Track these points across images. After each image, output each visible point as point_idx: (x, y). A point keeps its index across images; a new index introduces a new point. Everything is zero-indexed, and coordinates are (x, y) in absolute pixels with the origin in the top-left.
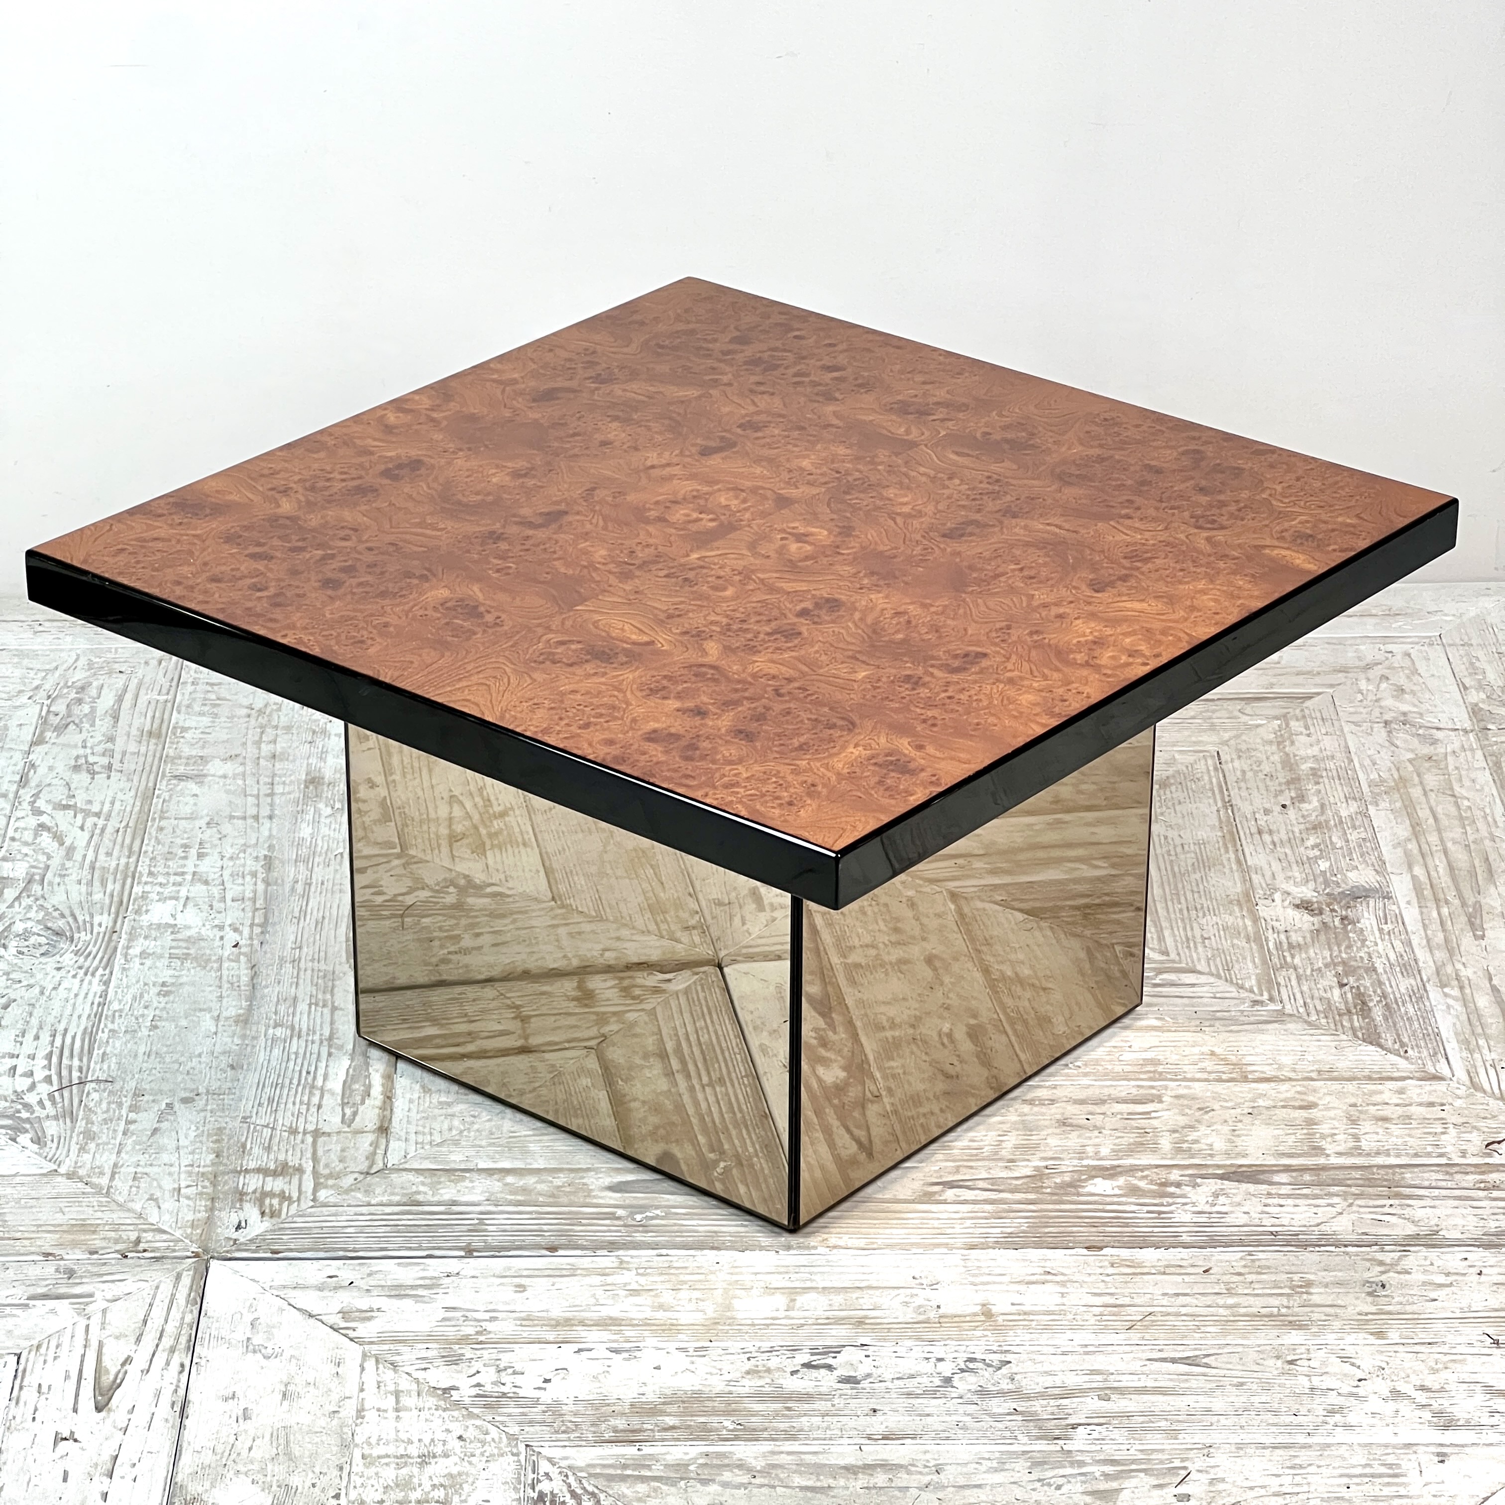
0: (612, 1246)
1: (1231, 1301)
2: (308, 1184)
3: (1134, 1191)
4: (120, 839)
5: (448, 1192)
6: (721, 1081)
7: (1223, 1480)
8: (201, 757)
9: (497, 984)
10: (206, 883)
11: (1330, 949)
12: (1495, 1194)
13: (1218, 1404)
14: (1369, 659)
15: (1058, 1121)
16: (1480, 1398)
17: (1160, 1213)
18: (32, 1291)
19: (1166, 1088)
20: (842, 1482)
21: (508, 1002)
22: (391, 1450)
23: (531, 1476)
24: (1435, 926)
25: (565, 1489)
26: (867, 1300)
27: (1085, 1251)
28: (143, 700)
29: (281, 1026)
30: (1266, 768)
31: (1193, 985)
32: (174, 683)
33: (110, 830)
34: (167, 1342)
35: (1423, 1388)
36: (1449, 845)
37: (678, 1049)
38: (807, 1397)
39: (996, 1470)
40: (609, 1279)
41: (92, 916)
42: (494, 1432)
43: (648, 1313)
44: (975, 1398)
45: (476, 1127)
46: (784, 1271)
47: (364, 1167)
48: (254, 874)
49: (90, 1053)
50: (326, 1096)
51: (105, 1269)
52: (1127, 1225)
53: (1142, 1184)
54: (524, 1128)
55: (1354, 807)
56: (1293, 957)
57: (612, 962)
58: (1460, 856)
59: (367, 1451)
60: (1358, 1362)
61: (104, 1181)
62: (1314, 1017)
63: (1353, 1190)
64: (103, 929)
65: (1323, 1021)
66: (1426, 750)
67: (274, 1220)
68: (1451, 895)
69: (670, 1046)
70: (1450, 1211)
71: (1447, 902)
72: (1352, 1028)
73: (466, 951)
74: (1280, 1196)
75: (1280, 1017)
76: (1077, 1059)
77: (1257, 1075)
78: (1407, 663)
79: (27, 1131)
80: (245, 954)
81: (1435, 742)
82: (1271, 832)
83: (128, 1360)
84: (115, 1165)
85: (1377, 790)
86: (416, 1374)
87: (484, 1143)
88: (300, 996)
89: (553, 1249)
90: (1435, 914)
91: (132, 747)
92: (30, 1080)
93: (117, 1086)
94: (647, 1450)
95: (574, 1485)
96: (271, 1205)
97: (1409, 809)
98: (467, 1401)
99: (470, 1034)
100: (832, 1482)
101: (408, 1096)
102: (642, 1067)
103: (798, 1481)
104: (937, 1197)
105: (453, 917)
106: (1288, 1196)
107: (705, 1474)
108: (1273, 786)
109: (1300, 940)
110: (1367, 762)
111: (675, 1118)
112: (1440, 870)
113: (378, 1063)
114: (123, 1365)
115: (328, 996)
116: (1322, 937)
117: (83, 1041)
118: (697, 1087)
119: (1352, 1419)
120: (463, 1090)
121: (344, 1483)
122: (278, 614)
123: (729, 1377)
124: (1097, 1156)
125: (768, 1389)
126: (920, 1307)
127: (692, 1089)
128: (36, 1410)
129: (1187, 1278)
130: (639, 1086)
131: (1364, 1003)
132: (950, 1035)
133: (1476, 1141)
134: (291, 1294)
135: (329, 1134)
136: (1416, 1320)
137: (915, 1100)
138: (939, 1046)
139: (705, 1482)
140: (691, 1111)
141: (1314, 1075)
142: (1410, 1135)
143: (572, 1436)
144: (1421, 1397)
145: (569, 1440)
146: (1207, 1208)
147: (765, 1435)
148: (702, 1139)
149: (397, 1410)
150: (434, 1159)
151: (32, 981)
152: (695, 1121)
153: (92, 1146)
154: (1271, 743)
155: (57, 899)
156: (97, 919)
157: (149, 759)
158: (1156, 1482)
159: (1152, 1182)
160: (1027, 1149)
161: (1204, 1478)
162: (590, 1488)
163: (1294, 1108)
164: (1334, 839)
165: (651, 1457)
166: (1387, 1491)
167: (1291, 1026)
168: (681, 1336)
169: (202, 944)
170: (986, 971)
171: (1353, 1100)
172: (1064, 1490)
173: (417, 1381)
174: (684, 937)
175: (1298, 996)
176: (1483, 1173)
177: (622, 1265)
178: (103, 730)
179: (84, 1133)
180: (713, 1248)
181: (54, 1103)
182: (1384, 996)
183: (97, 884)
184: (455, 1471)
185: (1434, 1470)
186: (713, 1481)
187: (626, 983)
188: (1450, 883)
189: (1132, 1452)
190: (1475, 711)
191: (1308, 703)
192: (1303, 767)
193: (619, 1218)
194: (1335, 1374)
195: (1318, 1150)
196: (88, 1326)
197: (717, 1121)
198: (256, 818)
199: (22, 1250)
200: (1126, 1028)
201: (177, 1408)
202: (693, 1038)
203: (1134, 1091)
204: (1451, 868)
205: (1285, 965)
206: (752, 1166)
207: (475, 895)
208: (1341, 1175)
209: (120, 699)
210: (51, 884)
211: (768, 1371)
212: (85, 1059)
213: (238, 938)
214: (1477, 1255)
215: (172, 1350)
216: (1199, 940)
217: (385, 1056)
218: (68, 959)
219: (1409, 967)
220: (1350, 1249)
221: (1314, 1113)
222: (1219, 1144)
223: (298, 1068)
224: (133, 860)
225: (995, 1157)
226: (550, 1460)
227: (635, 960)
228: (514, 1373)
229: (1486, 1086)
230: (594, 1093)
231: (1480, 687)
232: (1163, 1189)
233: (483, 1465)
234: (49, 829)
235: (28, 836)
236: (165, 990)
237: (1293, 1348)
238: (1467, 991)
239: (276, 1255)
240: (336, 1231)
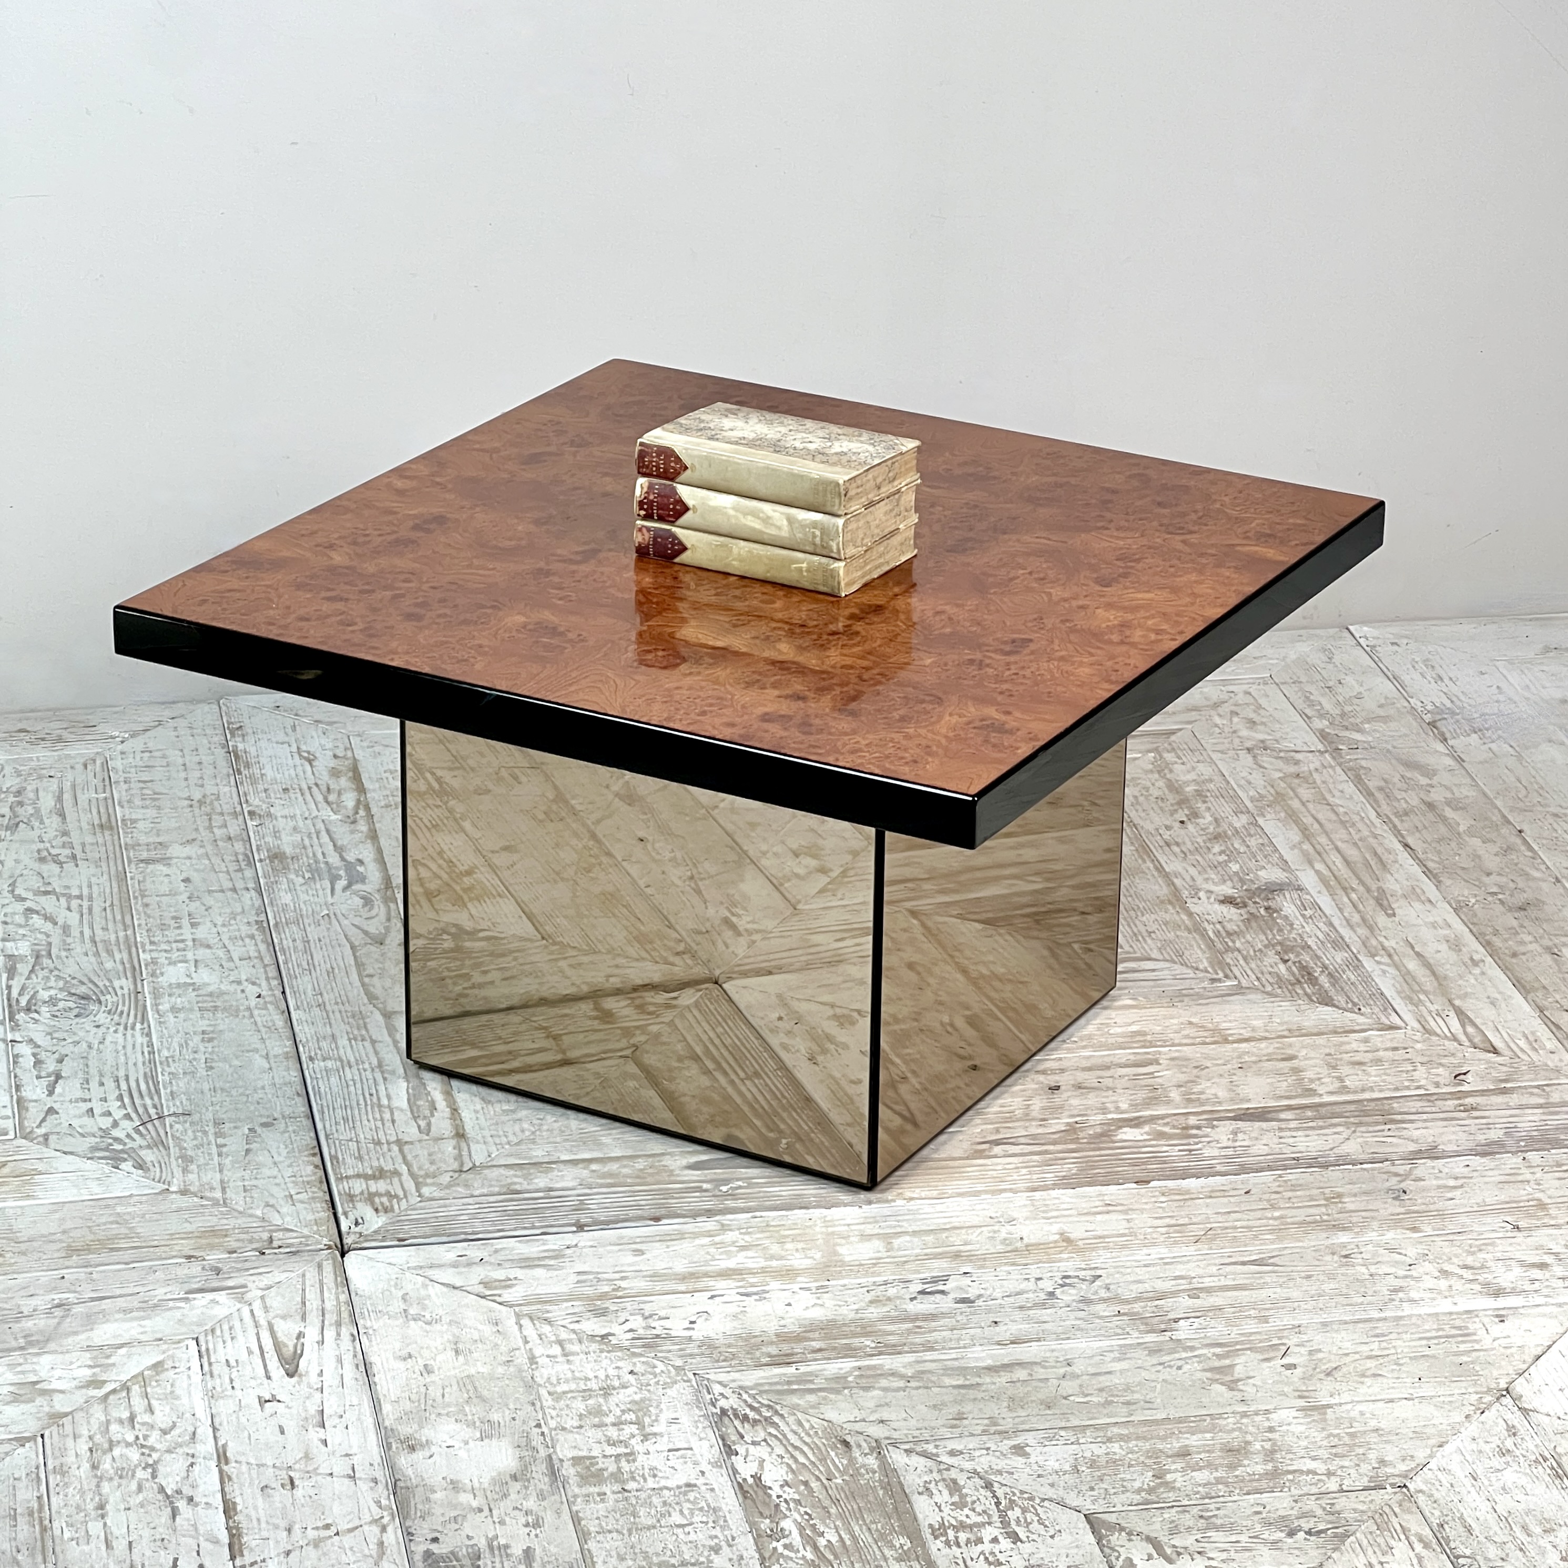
0: (709, 1213)
1: (1277, 1214)
2: (410, 1185)
3: (1161, 1135)
4: (110, 916)
5: (541, 1181)
6: (757, 1074)
7: (1320, 1351)
8: (160, 844)
9: (519, 1011)
10: (208, 947)
11: (1265, 934)
12: (1476, 1114)
13: (1295, 1294)
14: (1215, 698)
15: (1073, 1086)
16: (1517, 1271)
17: (1190, 1151)
18: (187, 1287)
19: (1160, 1053)
20: (988, 1380)
21: (535, 1025)
22: (573, 1386)
23: (708, 1397)
24: (1349, 909)
25: (742, 1404)
26: (956, 1239)
27: (1134, 1185)
28: (83, 798)
29: (330, 1059)
30: (1156, 793)
31: (1153, 970)
32: (107, 782)
33: (97, 910)
34: (330, 1318)
35: (1466, 1267)
36: (1339, 844)
37: (707, 1051)
38: (933, 1317)
39: (1120, 1360)
40: (717, 1239)
41: (110, 980)
42: (660, 1367)
43: (763, 1263)
44: (1081, 1306)
45: (545, 1127)
46: (875, 1220)
47: (456, 1166)
48: (252, 937)
49: (158, 1092)
50: (396, 1114)
51: (247, 1265)
52: (1165, 1162)
53: (1166, 1129)
54: (592, 1125)
55: (1244, 819)
56: (1234, 942)
57: (619, 986)
58: (1352, 853)
59: (551, 1389)
60: (1403, 1252)
61: (218, 1194)
62: (1269, 989)
63: (1352, 1120)
64: (126, 991)
65: (1279, 991)
66: (1292, 769)
67: (390, 1215)
68: (1355, 883)
69: (699, 1050)
70: (1442, 1130)
71: (1353, 890)
72: (1306, 994)
73: (481, 986)
74: (1290, 1129)
75: (1239, 990)
76: (1072, 1036)
77: (1236, 1037)
78: (1249, 699)
79: (125, 1160)
80: (271, 1003)
81: (1297, 763)
82: (1177, 844)
83: (300, 1335)
84: (222, 1181)
85: (1259, 804)
86: (572, 1326)
87: (558, 1139)
88: (338, 1034)
89: (657, 1219)
90: (1346, 899)
91: (89, 839)
92: (111, 1119)
93: (196, 1117)
94: (803, 1369)
95: (750, 1400)
96: (382, 1204)
97: (1293, 817)
98: (627, 1343)
99: (510, 1053)
100: (978, 1380)
101: (472, 1108)
102: (680, 1069)
103: (947, 1381)
104: (987, 1153)
105: (455, 959)
106: (1297, 1129)
107: (863, 1382)
108: (1167, 806)
109: (1235, 928)
110: (1243, 782)
111: (727, 1107)
112: (1340, 865)
113: (434, 1085)
114: (298, 1338)
115: (364, 1032)
116: (1254, 924)
117: (147, 1083)
118: (737, 1081)
119: (1414, 1295)
120: (520, 1099)
121: (540, 1417)
122: (374, 642)
123: (856, 1307)
124: (1118, 1110)
125: (893, 1313)
126: (1005, 1239)
127: (732, 1082)
128: (232, 1381)
129: (1232, 1199)
130: (683, 1083)
131: (1309, 974)
132: (952, 1025)
133: (1444, 1074)
134: (430, 1273)
135: (411, 1143)
136: (1441, 1215)
137: (940, 1078)
138: (944, 1033)
139: (866, 1389)
140: (739, 1100)
141: (1286, 1033)
142: (1386, 1074)
143: (733, 1363)
144: (1468, 1274)
145: (731, 1366)
146: (1230, 1144)
147: (906, 1348)
148: (758, 1123)
149: (565, 1355)
150: (517, 1156)
151: (76, 1038)
152: (746, 1109)
153: (193, 1167)
154: (1151, 771)
155: (71, 969)
156: (117, 984)
157: (110, 848)
158: (1262, 1357)
159: (1174, 1127)
160: (1057, 1110)
161: (1303, 1350)
162: (766, 1402)
163: (1277, 1060)
164: (1236, 846)
165: (810, 1374)
166: (1463, 1347)
167: (1252, 997)
168: (799, 1279)
169: (226, 997)
170: (965, 972)
171: (1327, 1051)
172: (1186, 1368)
173: (574, 1331)
174: (677, 960)
175: (1249, 972)
176: (1459, 1098)
177: (724, 1228)
178: (55, 826)
179: (181, 1157)
180: (801, 1208)
181: (141, 1134)
182: (1325, 967)
183: (104, 954)
184: (637, 1398)
185: (1497, 1329)
186: (873, 1387)
187: (638, 1002)
188: (1351, 875)
189: (1232, 1336)
190: (1323, 736)
191: (1173, 738)
192: (1188, 789)
193: (706, 1191)
194: (1388, 1262)
195: (1312, 1092)
196: (252, 1311)
197: (766, 1107)
198: (234, 890)
199: (164, 1255)
200: (1105, 1008)
201: (362, 1368)
202: (717, 1041)
203: (1132, 1057)
204: (1347, 862)
205: (1228, 949)
206: (812, 1140)
207: (469, 940)
208: (1337, 1109)
209: (60, 799)
210: (58, 957)
211: (889, 1299)
212: (156, 1098)
213: (259, 990)
214: (1476, 1161)
215: (339, 1324)
216: (1145, 934)
217: (437, 1076)
218: (102, 1018)
219: (1339, 943)
220: (1365, 1166)
221: (1295, 1063)
222: (1222, 1094)
223: (360, 1092)
224: (129, 932)
225: (1027, 1117)
226: (720, 1383)
227: (640, 982)
228: (660, 1319)
229: (1438, 1031)
230: (643, 1092)
231: (1321, 716)
232: (1186, 1132)
233: (661, 1392)
234: (37, 913)
235: (19, 919)
236: (207, 1037)
237: (1344, 1246)
238: (1396, 958)
239: (402, 1242)
240: (450, 1219)
